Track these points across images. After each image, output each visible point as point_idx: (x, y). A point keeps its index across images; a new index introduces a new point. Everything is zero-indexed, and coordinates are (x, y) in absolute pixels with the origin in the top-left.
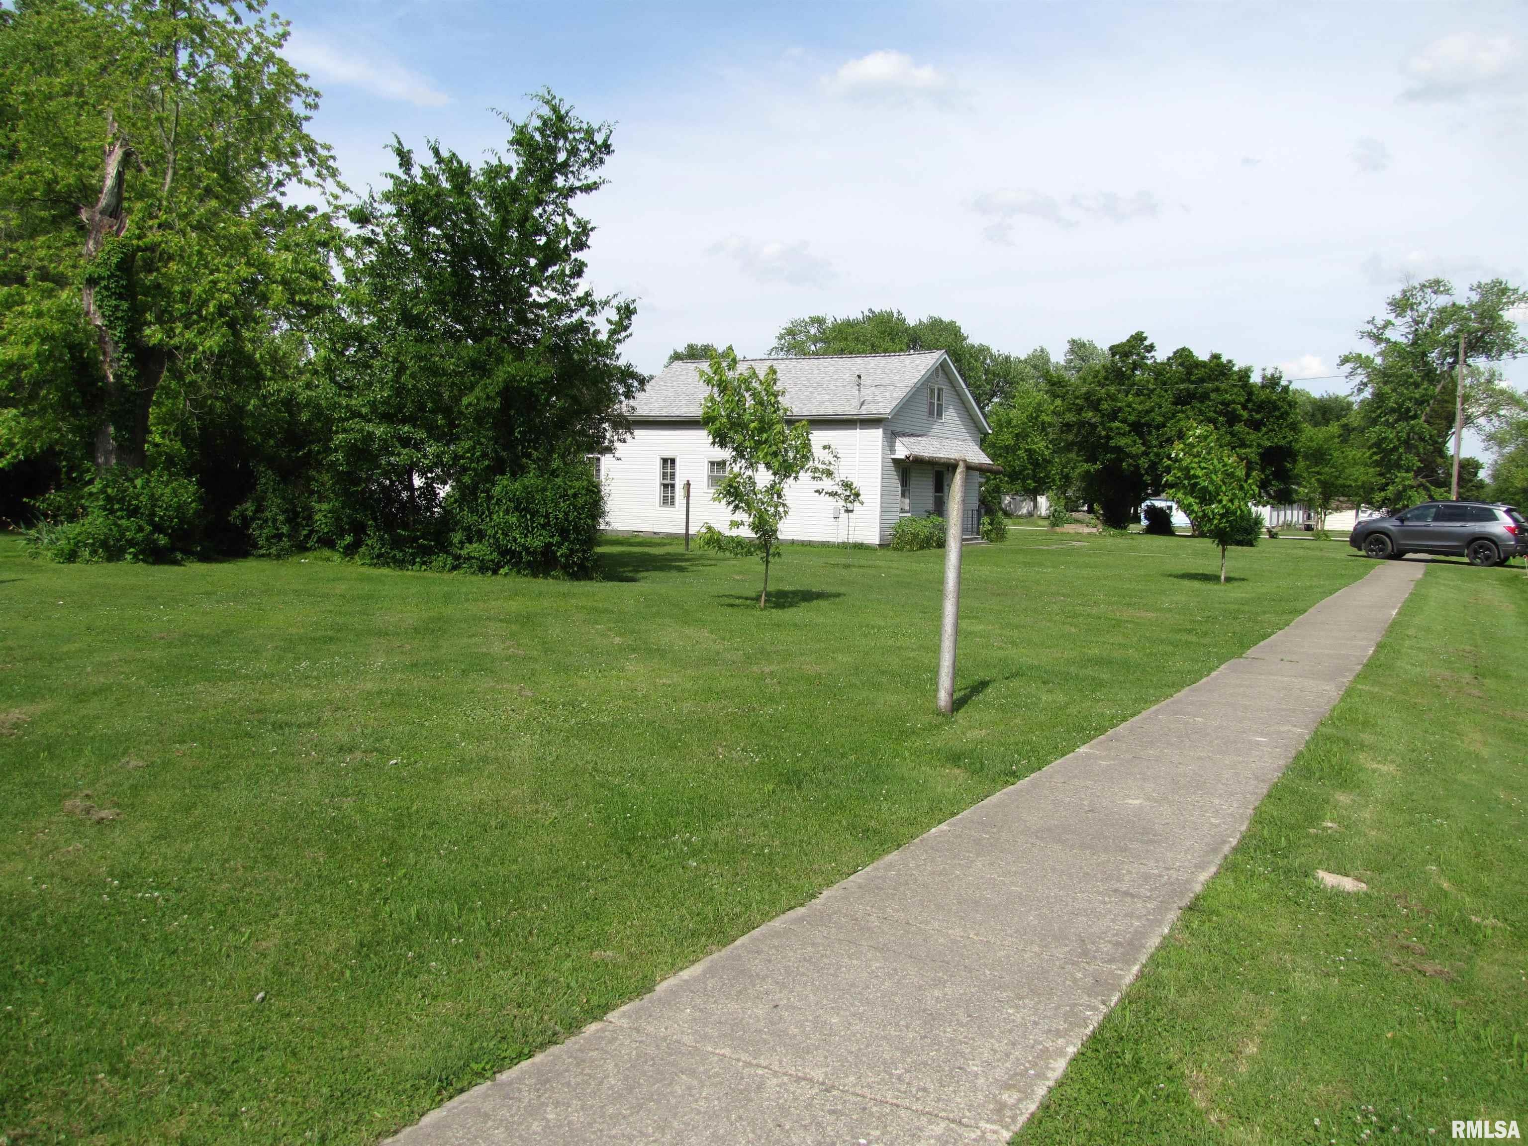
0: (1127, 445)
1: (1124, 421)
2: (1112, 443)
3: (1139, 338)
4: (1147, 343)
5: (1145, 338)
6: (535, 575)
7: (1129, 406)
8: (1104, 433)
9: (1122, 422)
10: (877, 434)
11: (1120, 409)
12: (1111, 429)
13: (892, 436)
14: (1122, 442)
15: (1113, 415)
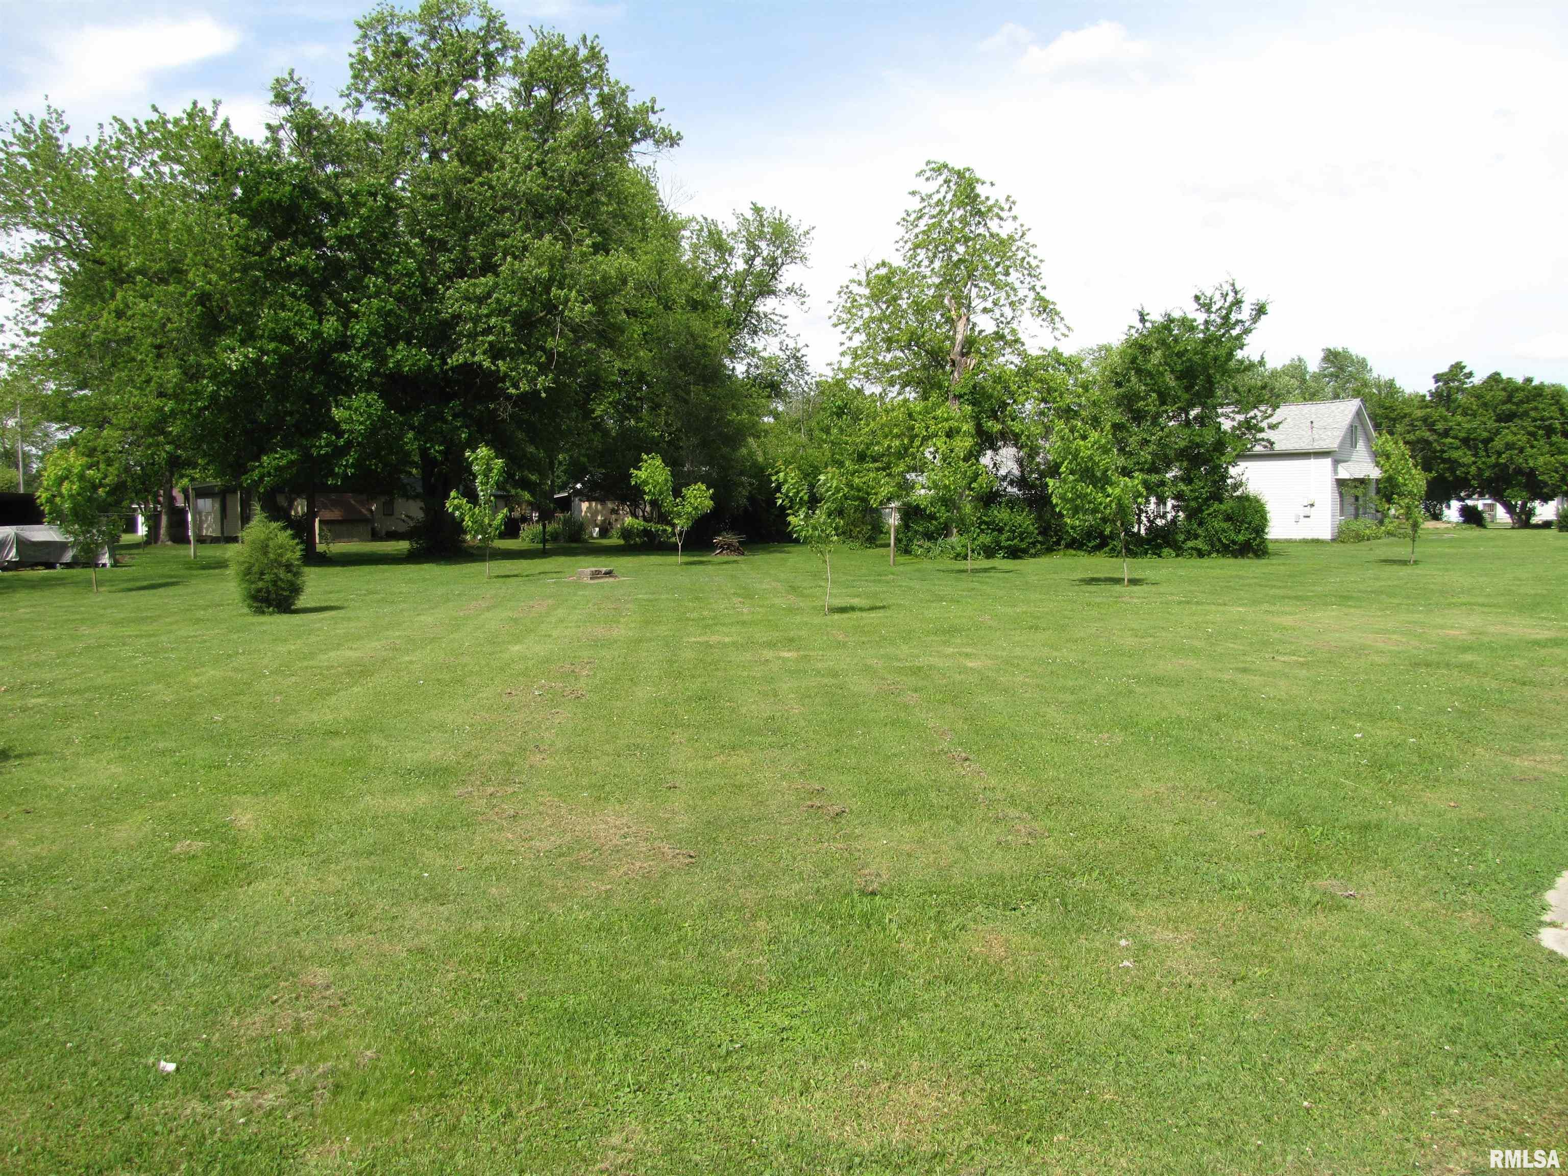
0: (1461, 457)
1: (1455, 438)
2: (1446, 456)
3: (1458, 367)
4: (1466, 371)
5: (1464, 367)
6: (1236, 557)
7: (1459, 424)
8: (1439, 448)
9: (1453, 438)
10: (1327, 462)
11: (1451, 429)
12: (1444, 445)
13: (1336, 462)
14: (1455, 454)
15: (1446, 433)
